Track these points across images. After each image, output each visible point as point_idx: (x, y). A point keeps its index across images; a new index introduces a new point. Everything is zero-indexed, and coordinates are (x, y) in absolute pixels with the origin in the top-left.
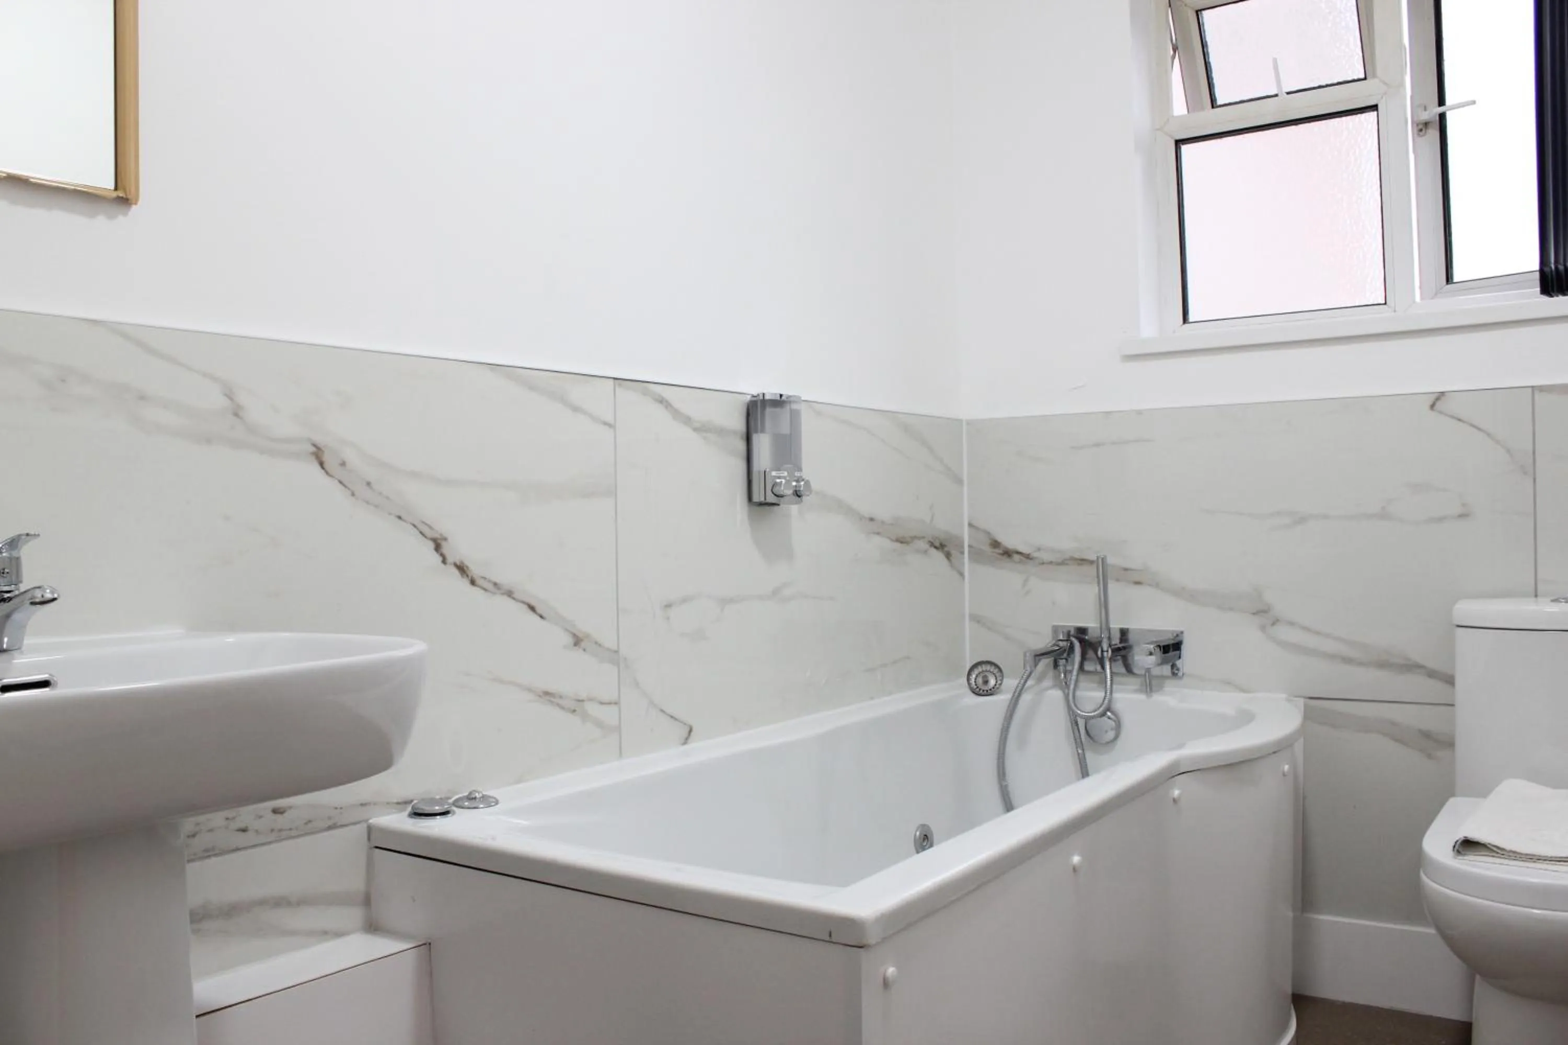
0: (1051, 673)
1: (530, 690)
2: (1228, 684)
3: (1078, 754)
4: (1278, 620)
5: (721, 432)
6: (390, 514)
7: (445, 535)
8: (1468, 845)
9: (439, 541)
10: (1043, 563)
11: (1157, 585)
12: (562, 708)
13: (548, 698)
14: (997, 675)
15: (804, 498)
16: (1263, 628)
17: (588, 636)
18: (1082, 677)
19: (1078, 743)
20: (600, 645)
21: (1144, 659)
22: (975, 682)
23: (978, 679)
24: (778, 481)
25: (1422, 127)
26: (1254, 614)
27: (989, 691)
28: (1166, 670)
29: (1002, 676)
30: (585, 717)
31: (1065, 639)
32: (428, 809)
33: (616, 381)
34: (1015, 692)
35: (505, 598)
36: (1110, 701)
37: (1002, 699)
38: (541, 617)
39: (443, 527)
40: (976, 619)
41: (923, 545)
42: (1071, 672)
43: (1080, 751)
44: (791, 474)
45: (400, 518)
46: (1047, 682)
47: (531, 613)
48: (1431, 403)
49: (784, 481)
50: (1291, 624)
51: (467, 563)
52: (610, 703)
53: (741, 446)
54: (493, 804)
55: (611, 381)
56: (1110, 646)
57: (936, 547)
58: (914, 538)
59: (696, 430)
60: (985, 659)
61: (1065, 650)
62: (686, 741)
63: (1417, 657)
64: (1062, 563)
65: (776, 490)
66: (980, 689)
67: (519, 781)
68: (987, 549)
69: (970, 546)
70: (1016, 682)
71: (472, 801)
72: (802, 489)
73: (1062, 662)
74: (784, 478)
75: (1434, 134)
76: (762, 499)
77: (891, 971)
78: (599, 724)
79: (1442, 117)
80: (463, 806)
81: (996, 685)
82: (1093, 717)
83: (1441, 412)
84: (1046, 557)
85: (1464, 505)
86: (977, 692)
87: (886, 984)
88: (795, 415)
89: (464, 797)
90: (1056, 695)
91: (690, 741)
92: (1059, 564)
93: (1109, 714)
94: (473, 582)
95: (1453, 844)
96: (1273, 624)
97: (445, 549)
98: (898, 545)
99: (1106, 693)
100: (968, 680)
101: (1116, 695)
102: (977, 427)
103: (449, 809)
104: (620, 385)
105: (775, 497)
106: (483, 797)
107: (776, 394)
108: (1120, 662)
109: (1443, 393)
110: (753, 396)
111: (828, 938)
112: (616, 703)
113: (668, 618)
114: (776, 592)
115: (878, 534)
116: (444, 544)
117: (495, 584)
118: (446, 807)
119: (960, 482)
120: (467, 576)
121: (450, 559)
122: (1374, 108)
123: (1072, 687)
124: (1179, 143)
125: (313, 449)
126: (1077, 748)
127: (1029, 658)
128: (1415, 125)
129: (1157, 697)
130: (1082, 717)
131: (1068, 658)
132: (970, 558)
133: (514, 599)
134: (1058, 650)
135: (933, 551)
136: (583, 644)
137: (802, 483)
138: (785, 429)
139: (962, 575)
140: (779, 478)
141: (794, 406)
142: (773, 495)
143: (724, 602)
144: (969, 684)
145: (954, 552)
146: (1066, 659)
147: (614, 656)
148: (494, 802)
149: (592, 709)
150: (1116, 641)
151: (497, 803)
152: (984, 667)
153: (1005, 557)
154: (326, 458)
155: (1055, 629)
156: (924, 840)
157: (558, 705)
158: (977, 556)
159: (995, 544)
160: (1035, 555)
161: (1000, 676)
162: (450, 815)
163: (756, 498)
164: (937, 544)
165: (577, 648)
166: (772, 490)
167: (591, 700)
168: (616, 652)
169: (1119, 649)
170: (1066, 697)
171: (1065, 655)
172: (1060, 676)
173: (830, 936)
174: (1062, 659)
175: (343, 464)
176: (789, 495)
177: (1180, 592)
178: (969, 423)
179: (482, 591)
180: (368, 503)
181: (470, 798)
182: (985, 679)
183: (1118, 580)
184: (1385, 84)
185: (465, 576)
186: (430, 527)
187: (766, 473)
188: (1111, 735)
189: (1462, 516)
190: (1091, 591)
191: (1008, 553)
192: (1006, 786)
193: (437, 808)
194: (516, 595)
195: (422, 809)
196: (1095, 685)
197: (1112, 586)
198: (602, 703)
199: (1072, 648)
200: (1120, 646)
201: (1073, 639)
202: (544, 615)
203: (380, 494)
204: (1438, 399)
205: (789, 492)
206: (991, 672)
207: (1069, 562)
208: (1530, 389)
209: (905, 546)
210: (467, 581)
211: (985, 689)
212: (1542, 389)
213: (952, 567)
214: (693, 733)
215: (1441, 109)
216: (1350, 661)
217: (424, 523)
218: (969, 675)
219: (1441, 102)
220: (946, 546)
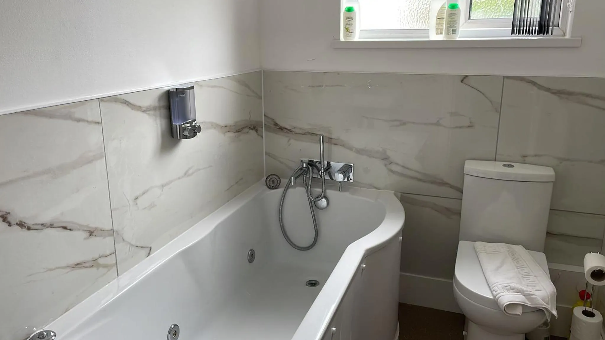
1: (68, 266)
2: (371, 185)
3: (312, 214)
4: (392, 163)
5: (154, 109)
7: (8, 211)
9: (5, 216)
10: (296, 134)
11: (343, 146)
12: (86, 267)
13: (78, 266)
16: (386, 165)
17: (96, 229)
19: (312, 209)
20: (103, 230)
22: (269, 183)
23: (270, 181)
26: (382, 159)
27: (275, 187)
28: (346, 179)
30: (99, 266)
31: (306, 165)
33: (100, 99)
35: (49, 229)
36: (325, 192)
37: (280, 190)
38: (70, 230)
39: (7, 207)
40: (268, 154)
41: (246, 130)
44: (191, 125)
47: (64, 230)
48: (462, 79)
49: (189, 128)
50: (397, 164)
51: (23, 220)
52: (110, 254)
53: (166, 112)
57: (252, 129)
58: (243, 128)
59: (145, 111)
60: (273, 173)
63: (447, 180)
64: (305, 134)
65: (185, 133)
68: (272, 126)
69: (265, 124)
70: (286, 183)
72: (197, 129)
76: (179, 138)
78: (105, 266)
81: (277, 184)
83: (465, 84)
84: (297, 131)
85: (470, 122)
86: (271, 188)
89: (36, 335)
90: (302, 189)
91: (150, 253)
92: (303, 134)
93: (324, 198)
94: (29, 229)
96: (390, 164)
97: (10, 218)
98: (237, 133)
99: (323, 190)
100: (266, 182)
101: (327, 191)
102: (268, 74)
104: (102, 101)
105: (185, 136)
106: (48, 333)
108: (328, 175)
109: (467, 76)
110: (168, 89)
112: (113, 253)
113: (137, 204)
114: (185, 174)
115: (229, 132)
116: (8, 216)
117: (42, 224)
119: (260, 98)
120: (25, 227)
121: (13, 223)
123: (309, 188)
126: (311, 211)
130: (313, 200)
132: (265, 130)
133: (54, 227)
135: (251, 131)
136: (94, 234)
137: (197, 127)
139: (262, 137)
140: (186, 127)
142: (183, 135)
143: (163, 186)
145: (259, 129)
146: (306, 175)
147: (112, 233)
149: (102, 261)
150: (326, 166)
152: (273, 177)
155: (302, 162)
156: (251, 256)
157: (83, 267)
158: (268, 129)
159: (276, 124)
160: (293, 130)
161: (279, 180)
164: (252, 127)
165: (91, 236)
167: (101, 257)
168: (112, 229)
169: (327, 169)
170: (307, 191)
171: (306, 173)
177: (352, 149)
178: (264, 71)
179: (36, 231)
182: (273, 182)
183: (327, 143)
185: (24, 228)
187: (180, 126)
188: (324, 204)
189: (470, 126)
191: (281, 129)
192: (283, 225)
194: (55, 225)
197: (325, 145)
198: (106, 256)
199: (308, 169)
201: (309, 166)
202: (71, 228)
204: (465, 78)
205: (191, 132)
207: (307, 134)
208: (503, 77)
209: (240, 133)
210: (25, 230)
211: (272, 185)
212: (508, 77)
213: (258, 135)
214: (152, 249)
216: (420, 180)
218: (266, 179)
220: (255, 126)
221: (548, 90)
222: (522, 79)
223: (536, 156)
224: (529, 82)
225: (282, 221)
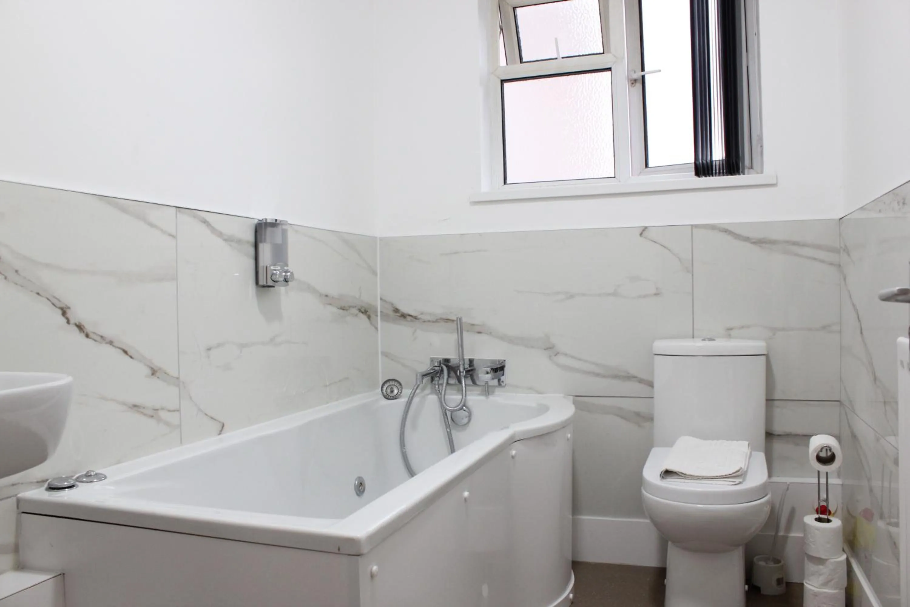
0: (429, 386)
1: (124, 404)
2: (531, 389)
3: (447, 432)
4: (558, 353)
5: (239, 241)
6: (32, 291)
7: (69, 305)
8: (668, 473)
9: (65, 309)
10: (424, 322)
11: (490, 334)
12: (145, 415)
13: (136, 409)
14: (399, 387)
15: (289, 283)
16: (550, 357)
17: (160, 369)
18: (448, 387)
19: (447, 426)
20: (168, 375)
21: (484, 377)
22: (386, 391)
23: (388, 389)
24: (275, 272)
25: (634, 82)
26: (545, 349)
27: (394, 397)
28: (496, 381)
29: (402, 388)
30: (159, 420)
31: (438, 366)
32: (59, 485)
33: (178, 209)
34: (409, 397)
35: (108, 345)
36: (465, 400)
37: (402, 401)
38: (131, 357)
39: (67, 300)
40: (385, 354)
41: (355, 311)
42: (442, 384)
43: (449, 430)
44: (282, 268)
45: (38, 294)
46: (428, 391)
47: (125, 355)
48: (640, 233)
49: (278, 272)
50: (566, 355)
51: (83, 323)
52: (174, 411)
53: (252, 250)
54: (103, 479)
55: (175, 208)
56: (464, 369)
57: (362, 313)
58: (350, 307)
59: (225, 240)
60: (391, 378)
61: (438, 372)
62: (220, 433)
63: (633, 372)
64: (436, 321)
65: (273, 278)
66: (389, 396)
67: (119, 462)
68: (391, 313)
69: (381, 312)
70: (411, 391)
71: (89, 477)
72: (289, 277)
73: (437, 379)
74: (278, 270)
75: (639, 86)
76: (265, 283)
77: (375, 568)
78: (167, 424)
79: (643, 77)
80: (82, 481)
81: (398, 393)
82: (457, 410)
83: (646, 238)
84: (426, 318)
85: (657, 289)
86: (387, 397)
87: (372, 576)
88: (284, 232)
89: (83, 475)
90: (433, 398)
91: (222, 432)
92: (433, 322)
93: (464, 408)
94: (87, 336)
95: (660, 474)
96: (556, 355)
97: (69, 314)
98: (341, 311)
99: (463, 396)
100: (382, 390)
101: (469, 398)
102: (386, 242)
103: (74, 484)
104: (179, 211)
105: (273, 282)
106: (96, 474)
107: (273, 219)
108: (469, 378)
109: (646, 228)
110: (260, 220)
111: (337, 552)
112: (178, 411)
113: (209, 357)
114: (272, 340)
115: (330, 304)
116: (68, 311)
117: (102, 337)
118: (72, 482)
119: (375, 273)
120: (84, 332)
121: (72, 321)
122: (609, 69)
123: (443, 393)
124: (503, 81)
126: (446, 428)
127: (419, 377)
128: (630, 81)
129: (491, 398)
130: (449, 410)
131: (440, 377)
132: (381, 319)
133: (114, 346)
134: (433, 372)
135: (361, 315)
136: (158, 374)
137: (289, 274)
138: (279, 240)
139: (376, 328)
140: (275, 270)
141: (284, 227)
142: (272, 281)
143: (242, 346)
144: (383, 393)
145: (373, 316)
146: (439, 377)
147: (176, 381)
148: (103, 478)
149: (162, 414)
150: (467, 366)
151: (105, 477)
152: (391, 383)
153: (402, 318)
155: (432, 360)
156: (360, 486)
157: (142, 413)
158: (385, 317)
159: (396, 310)
160: (419, 317)
161: (400, 388)
162: (75, 488)
163: (261, 283)
164: (363, 310)
165: (153, 376)
166: (271, 278)
167: (163, 409)
168: (178, 378)
169: (469, 371)
170: (440, 399)
171: (438, 375)
172: (435, 387)
173: (339, 550)
174: (436, 377)
176: (281, 281)
177: (503, 338)
178: (381, 239)
179: (94, 342)
180: (16, 284)
181: (88, 475)
182: (392, 390)
183: (468, 331)
184: (615, 56)
185: (82, 332)
186: (59, 301)
187: (267, 267)
188: (466, 420)
189: (656, 294)
190: (454, 337)
191: (404, 316)
192: (405, 452)
193: (66, 483)
194: (116, 344)
195: (57, 485)
196: (455, 392)
197: (465, 334)
198: (169, 411)
199: (442, 370)
200: (469, 369)
201: (442, 365)
202: (133, 356)
203: (25, 278)
204: (644, 230)
205: (282, 279)
206: (395, 385)
207: (439, 321)
208: (690, 227)
209: (345, 312)
210: (83, 335)
211: (392, 395)
212: (697, 226)
213: (371, 324)
214: (225, 427)
215: (643, 73)
216: (597, 375)
217: (54, 297)
218: (382, 387)
219: (643, 69)
220: (367, 311)
221: (747, 239)
222: (713, 227)
223: (743, 327)
224: (723, 231)
225: (404, 446)
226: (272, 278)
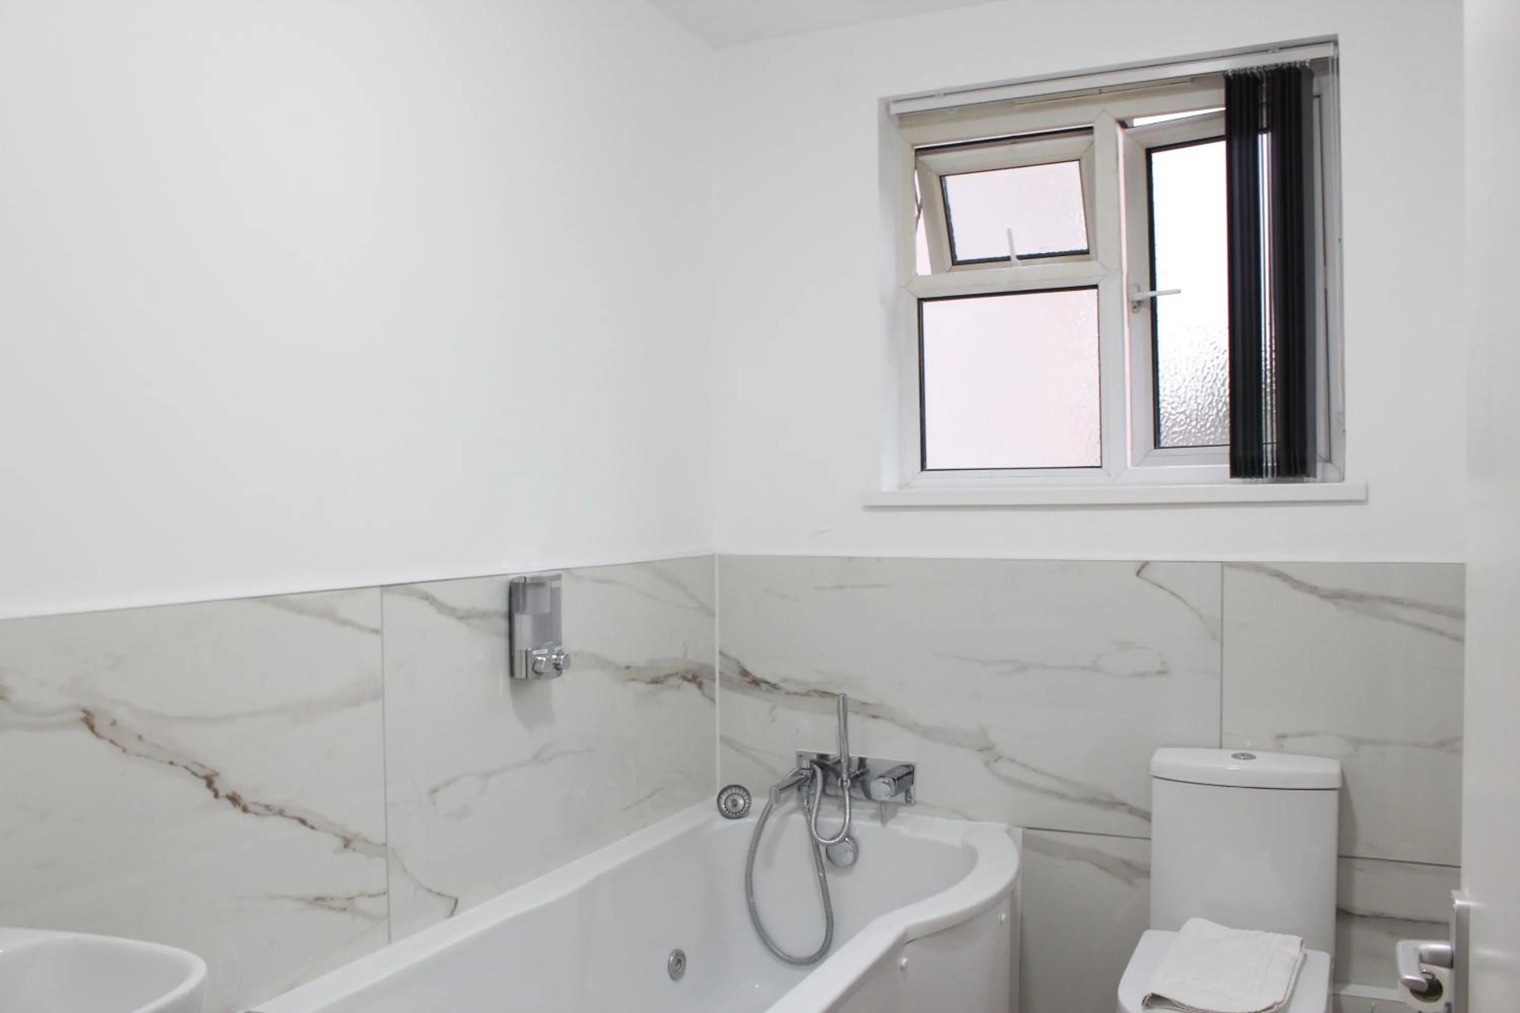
0: (795, 799)
1: (301, 899)
2: (956, 812)
3: (820, 877)
4: (1000, 757)
5: (484, 615)
6: (161, 762)
7: (217, 772)
8: (1155, 1000)
9: (211, 778)
10: (789, 694)
11: (893, 720)
12: (333, 909)
13: (318, 903)
14: (746, 799)
15: (563, 673)
16: (987, 764)
17: (357, 836)
18: (824, 800)
19: (820, 867)
20: (369, 842)
21: (881, 789)
22: (725, 804)
23: (728, 800)
24: (539, 658)
25: (1136, 305)
26: (979, 750)
27: (738, 814)
28: (901, 797)
29: (751, 799)
30: (356, 913)
31: (809, 764)
33: (384, 588)
34: (763, 812)
35: (277, 818)
36: (849, 828)
37: (751, 821)
38: (312, 828)
39: (214, 762)
40: (726, 741)
41: (677, 681)
42: (814, 795)
43: (821, 875)
44: (551, 652)
45: (171, 763)
46: (792, 803)
47: (303, 827)
48: (1137, 570)
49: (544, 659)
50: (1012, 761)
51: (238, 792)
52: (379, 894)
53: (503, 624)
55: (379, 589)
56: (849, 775)
57: (689, 681)
58: (669, 676)
59: (461, 618)
60: (733, 783)
61: (809, 777)
62: (452, 914)
63: (1120, 796)
64: (807, 694)
65: (537, 667)
66: (730, 812)
67: (292, 987)
68: (737, 677)
69: (721, 673)
70: (763, 805)
72: (561, 662)
73: (806, 790)
74: (545, 655)
75: (1146, 312)
76: (524, 676)
78: (368, 917)
79: (1153, 301)
81: (744, 808)
82: (834, 844)
83: (1145, 579)
84: (792, 688)
85: (1163, 663)
86: (728, 815)
88: (555, 595)
90: (799, 818)
91: (455, 912)
92: (803, 695)
93: (847, 839)
94: (245, 810)
95: (1142, 999)
96: (996, 760)
97: (217, 785)
98: (653, 686)
99: (845, 818)
100: (718, 802)
101: (855, 822)
102: (730, 563)
104: (387, 591)
105: (537, 674)
108: (859, 788)
109: (1147, 563)
110: (515, 578)
112: (385, 893)
113: (434, 803)
114: (537, 756)
115: (634, 680)
116: (215, 779)
117: (267, 807)
119: (711, 613)
120: (239, 805)
121: (222, 793)
122: (1095, 287)
123: (814, 815)
124: (921, 301)
125: (82, 715)
126: (818, 872)
127: (774, 792)
128: (1130, 304)
129: (892, 825)
130: (823, 844)
131: (810, 785)
132: (721, 685)
133: (286, 816)
134: (802, 778)
135: (686, 683)
136: (352, 845)
137: (562, 657)
138: (547, 609)
139: (713, 700)
140: (540, 655)
141: (554, 584)
142: (534, 672)
143: (487, 775)
144: (719, 806)
145: (706, 682)
146: (809, 786)
147: (383, 850)
149: (363, 904)
150: (854, 769)
152: (734, 791)
153: (753, 686)
154: (97, 722)
155: (800, 756)
156: (677, 965)
157: (329, 907)
158: (727, 682)
159: (745, 673)
160: (782, 685)
161: (748, 799)
163: (518, 675)
164: (690, 677)
165: (346, 850)
166: (533, 669)
167: (361, 895)
168: (385, 845)
169: (857, 776)
170: (809, 822)
171: (808, 782)
172: (803, 802)
174: (805, 786)
175: (114, 723)
176: (550, 670)
177: (912, 727)
178: (721, 557)
179: (255, 817)
180: (139, 755)
182: (734, 802)
183: (856, 713)
184: (1105, 267)
185: (237, 805)
186: (202, 766)
187: (528, 653)
188: (850, 856)
189: (1162, 673)
190: (833, 722)
191: (756, 682)
192: (753, 904)
194: (289, 812)
196: (835, 808)
197: (851, 718)
198: (371, 896)
199: (814, 775)
200: (858, 772)
201: (815, 767)
202: (315, 826)
203: (152, 744)
204: (1143, 567)
205: (551, 667)
206: (739, 795)
207: (811, 693)
208: (1220, 564)
209: (659, 686)
210: (238, 810)
211: (734, 812)
212: (1230, 565)
213: (703, 695)
214: (459, 905)
215: (1152, 294)
216: (1062, 796)
217: (196, 763)
218: (719, 797)
219: (1153, 287)
220: (698, 677)
221: (1314, 590)
222: (1257, 568)
223: (1303, 735)
224: (1274, 575)
225: (752, 893)
226: (535, 668)
